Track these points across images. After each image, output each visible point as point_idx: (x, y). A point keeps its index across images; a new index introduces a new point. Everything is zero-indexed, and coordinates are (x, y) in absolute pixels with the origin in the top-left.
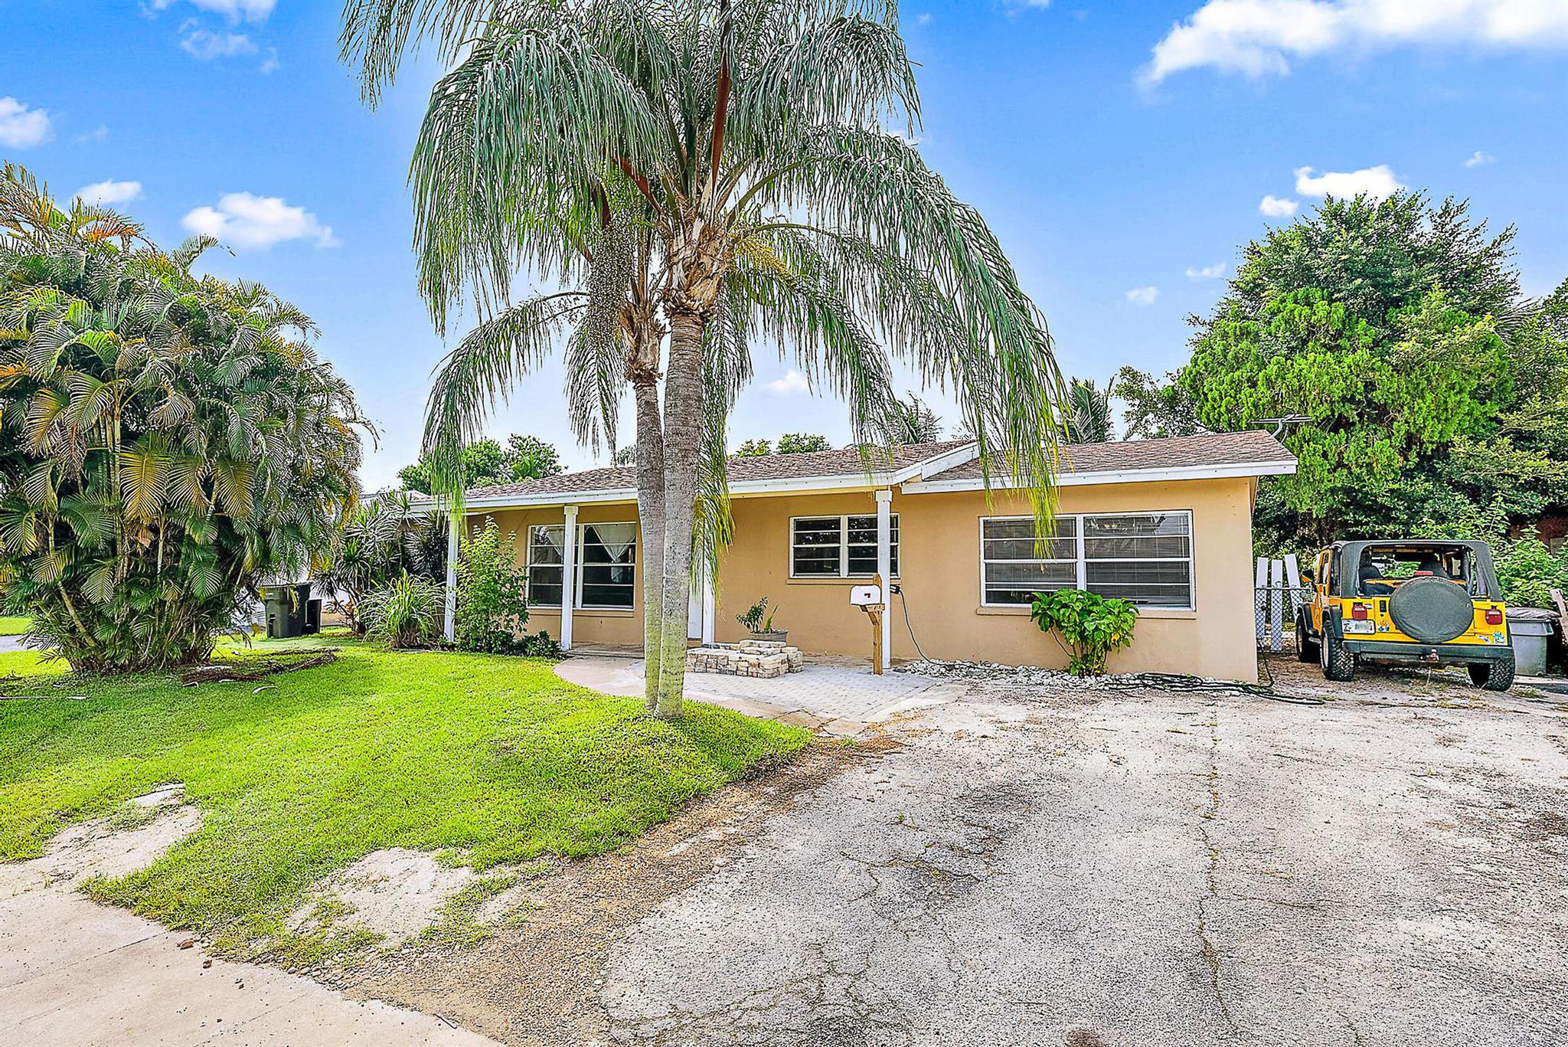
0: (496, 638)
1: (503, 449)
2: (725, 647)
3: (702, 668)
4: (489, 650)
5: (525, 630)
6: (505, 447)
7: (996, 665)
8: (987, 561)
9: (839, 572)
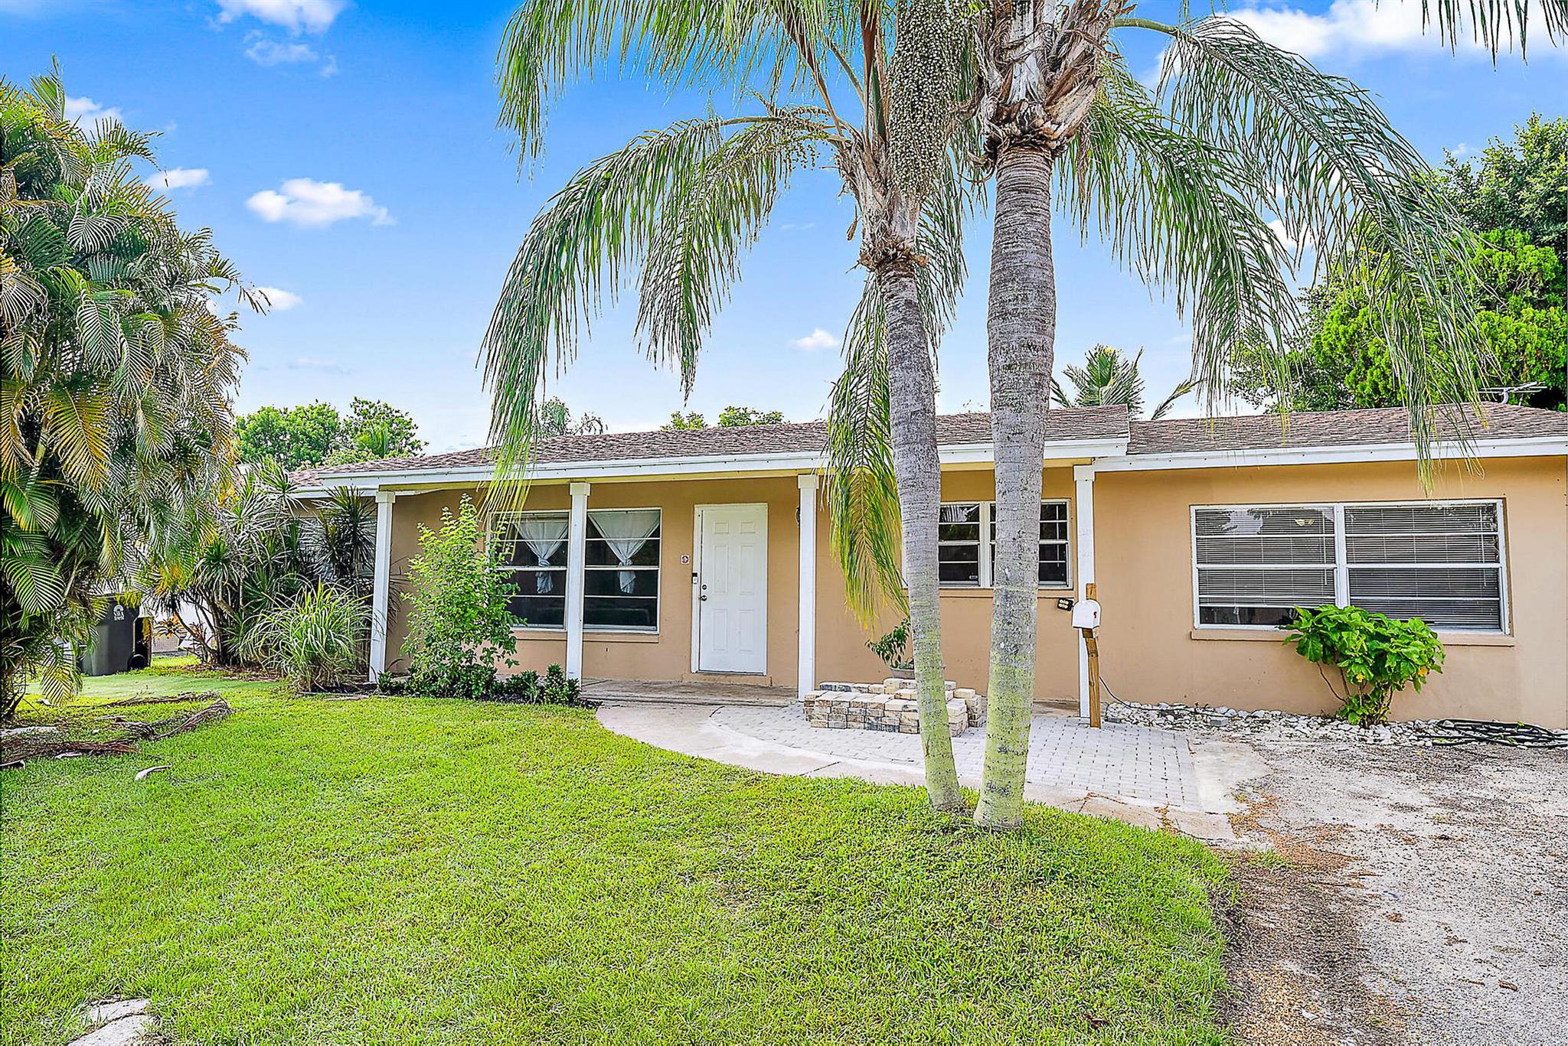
0: (479, 676)
1: (342, 417)
2: (860, 689)
3: (841, 722)
4: (468, 695)
5: (516, 663)
6: (345, 413)
7: (1224, 709)
8: (1201, 566)
9: (977, 580)
